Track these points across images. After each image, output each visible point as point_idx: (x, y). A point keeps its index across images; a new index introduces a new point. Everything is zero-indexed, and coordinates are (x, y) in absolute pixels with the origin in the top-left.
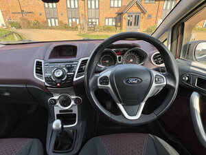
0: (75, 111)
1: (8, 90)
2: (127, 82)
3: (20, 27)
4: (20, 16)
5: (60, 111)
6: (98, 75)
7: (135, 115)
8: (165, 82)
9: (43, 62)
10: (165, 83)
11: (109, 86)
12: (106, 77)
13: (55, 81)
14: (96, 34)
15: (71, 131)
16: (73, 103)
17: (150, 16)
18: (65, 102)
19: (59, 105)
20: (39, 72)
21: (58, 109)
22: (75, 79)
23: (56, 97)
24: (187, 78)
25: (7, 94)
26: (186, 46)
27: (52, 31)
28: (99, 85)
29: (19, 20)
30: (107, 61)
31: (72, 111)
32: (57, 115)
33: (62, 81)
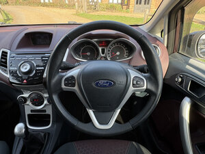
0: (49, 111)
2: (97, 84)
5: (32, 111)
6: (64, 74)
7: (107, 124)
8: (145, 85)
9: (9, 52)
10: (145, 87)
11: (76, 88)
12: (72, 77)
13: (21, 77)
14: (97, 13)
15: (43, 134)
16: (46, 102)
18: (38, 101)
19: (30, 104)
20: (4, 64)
21: (29, 108)
22: (45, 75)
23: (26, 95)
24: (180, 80)
26: (186, 37)
27: (45, 9)
28: (63, 86)
30: (88, 54)
31: (45, 111)
32: (29, 115)
33: (29, 77)
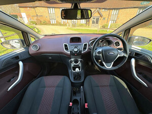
1: (51, 56)
3: (36, 24)
4: (36, 18)
5: (74, 65)
7: (110, 67)
8: (123, 54)
9: (67, 44)
11: (101, 55)
12: (99, 52)
13: (74, 53)
16: (79, 62)
17: (104, 18)
20: (67, 49)
22: (82, 52)
23: (72, 60)
25: (50, 58)
28: (97, 54)
29: (36, 20)
31: (79, 65)
32: (73, 67)
33: (77, 53)
